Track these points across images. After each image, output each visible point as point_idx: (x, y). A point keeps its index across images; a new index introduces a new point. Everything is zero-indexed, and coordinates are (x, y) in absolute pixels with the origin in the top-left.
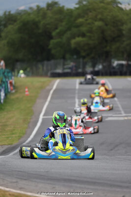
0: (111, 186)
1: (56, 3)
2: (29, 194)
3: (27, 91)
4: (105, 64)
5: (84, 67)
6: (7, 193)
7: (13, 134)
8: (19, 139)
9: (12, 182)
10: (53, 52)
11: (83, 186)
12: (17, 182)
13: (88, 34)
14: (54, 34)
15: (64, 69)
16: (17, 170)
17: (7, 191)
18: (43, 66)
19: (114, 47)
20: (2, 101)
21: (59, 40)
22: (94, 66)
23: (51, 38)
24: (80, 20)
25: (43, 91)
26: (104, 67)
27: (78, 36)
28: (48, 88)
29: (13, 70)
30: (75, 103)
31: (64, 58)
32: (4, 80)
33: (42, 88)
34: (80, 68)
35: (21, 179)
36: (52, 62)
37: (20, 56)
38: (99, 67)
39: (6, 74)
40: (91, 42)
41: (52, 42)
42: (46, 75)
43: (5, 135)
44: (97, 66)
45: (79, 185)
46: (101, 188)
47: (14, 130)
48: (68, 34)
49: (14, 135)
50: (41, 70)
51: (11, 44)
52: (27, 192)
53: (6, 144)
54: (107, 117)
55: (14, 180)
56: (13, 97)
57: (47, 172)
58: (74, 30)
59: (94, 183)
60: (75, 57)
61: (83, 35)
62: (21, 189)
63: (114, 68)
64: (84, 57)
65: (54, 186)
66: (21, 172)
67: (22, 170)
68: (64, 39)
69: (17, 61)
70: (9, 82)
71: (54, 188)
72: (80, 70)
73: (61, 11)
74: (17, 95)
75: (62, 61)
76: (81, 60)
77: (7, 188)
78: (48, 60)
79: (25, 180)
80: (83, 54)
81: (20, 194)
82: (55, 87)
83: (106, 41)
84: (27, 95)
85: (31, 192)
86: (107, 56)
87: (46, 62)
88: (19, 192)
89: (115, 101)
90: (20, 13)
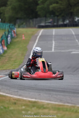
0: (74, 93)
2: (25, 98)
3: (24, 37)
4: (70, 20)
5: (58, 22)
6: (12, 98)
7: (15, 62)
8: (19, 66)
9: (14, 92)
10: (39, 13)
11: (57, 93)
12: (17, 92)
13: (60, 2)
14: (39, 2)
15: (46, 23)
16: (18, 84)
17: (11, 97)
18: (33, 21)
19: (75, 10)
20: (9, 43)
21: (42, 6)
23: (37, 4)
26: (70, 21)
27: (54, 3)
28: (36, 34)
29: (15, 24)
30: (52, 43)
31: (45, 16)
32: (10, 30)
34: (55, 22)
35: (20, 89)
36: (39, 19)
37: (19, 16)
38: (67, 22)
39: (11, 26)
40: (62, 7)
41: (39, 7)
42: (35, 27)
43: (10, 63)
44: (65, 21)
45: (54, 93)
46: (68, 94)
47: (16, 60)
48: (47, 3)
49: (16, 64)
50: (32, 24)
51: (14, 9)
52: (24, 97)
53: (12, 68)
54: (72, 52)
55: (16, 91)
56: (15, 40)
57: (36, 85)
59: (64, 92)
60: (52, 16)
61: (57, 3)
62: (20, 95)
63: (76, 22)
64: (58, 16)
65: (40, 94)
66: (20, 85)
67: (20, 84)
68: (45, 5)
69: (17, 18)
70: (13, 31)
71: (40, 95)
72: (55, 24)
74: (17, 39)
75: (44, 18)
76: (56, 17)
77: (12, 95)
78: (36, 17)
79: (23, 90)
80: (57, 14)
81: (19, 99)
82: (40, 34)
83: (71, 6)
84: (24, 39)
85: (26, 97)
86: (71, 15)
87: (35, 19)
88: (18, 97)
89: (77, 42)
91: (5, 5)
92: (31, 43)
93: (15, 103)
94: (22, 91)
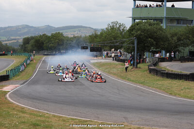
1: (45, 34)
3: (35, 61)
9: (18, 100)
10: (44, 48)
15: (47, 53)
19: (61, 47)
22: (56, 52)
23: (43, 44)
24: (52, 39)
27: (51, 44)
28: (41, 60)
33: (39, 59)
36: (44, 51)
37: (35, 49)
40: (55, 46)
41: (44, 45)
43: (26, 76)
46: (41, 102)
47: (29, 74)
48: (48, 44)
51: (32, 46)
52: (20, 104)
53: (25, 79)
58: (50, 42)
61: (53, 44)
64: (53, 50)
65: (29, 101)
66: (22, 94)
72: (52, 54)
73: (47, 36)
75: (47, 50)
77: (16, 102)
82: (43, 59)
86: (60, 50)
87: (42, 51)
91: (28, 43)
92: (38, 64)
93: (14, 109)
94: (21, 99)
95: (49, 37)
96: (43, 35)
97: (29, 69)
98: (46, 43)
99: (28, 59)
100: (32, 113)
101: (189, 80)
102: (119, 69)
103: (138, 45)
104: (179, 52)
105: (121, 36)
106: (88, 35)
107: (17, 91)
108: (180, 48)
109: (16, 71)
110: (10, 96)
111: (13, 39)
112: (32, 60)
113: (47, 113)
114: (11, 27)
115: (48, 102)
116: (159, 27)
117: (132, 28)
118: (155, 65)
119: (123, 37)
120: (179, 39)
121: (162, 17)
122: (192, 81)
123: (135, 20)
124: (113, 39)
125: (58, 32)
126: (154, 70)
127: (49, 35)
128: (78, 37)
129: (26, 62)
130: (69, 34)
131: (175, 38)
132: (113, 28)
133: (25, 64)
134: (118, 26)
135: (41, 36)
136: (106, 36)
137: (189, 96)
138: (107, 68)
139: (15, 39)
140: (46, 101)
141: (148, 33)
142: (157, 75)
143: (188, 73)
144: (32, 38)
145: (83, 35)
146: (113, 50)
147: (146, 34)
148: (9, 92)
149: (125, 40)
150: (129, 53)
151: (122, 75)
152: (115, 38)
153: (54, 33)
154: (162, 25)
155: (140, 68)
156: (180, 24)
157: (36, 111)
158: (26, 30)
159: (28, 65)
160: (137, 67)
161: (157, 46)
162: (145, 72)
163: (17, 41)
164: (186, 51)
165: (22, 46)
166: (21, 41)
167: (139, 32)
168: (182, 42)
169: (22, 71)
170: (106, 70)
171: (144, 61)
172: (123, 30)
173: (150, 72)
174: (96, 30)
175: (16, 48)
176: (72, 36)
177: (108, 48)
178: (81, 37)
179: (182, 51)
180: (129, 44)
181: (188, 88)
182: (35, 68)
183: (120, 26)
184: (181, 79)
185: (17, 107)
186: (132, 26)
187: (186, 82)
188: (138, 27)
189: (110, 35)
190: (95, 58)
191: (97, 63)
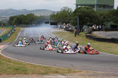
15: (24, 26)
18: (20, 25)
22: (29, 25)
23: (22, 20)
24: (27, 17)
25: (20, 30)
33: (19, 30)
36: (22, 25)
37: (16, 23)
40: (29, 21)
41: (22, 21)
43: (11, 40)
45: (17, 55)
47: (13, 39)
48: (25, 20)
51: (15, 21)
54: (30, 36)
58: (26, 19)
68: (24, 21)
72: (27, 26)
73: (24, 16)
74: (15, 31)
75: (24, 24)
76: (27, 24)
81: (7, 58)
82: (22, 30)
83: (31, 21)
86: (32, 24)
90: (17, 16)
91: (12, 20)
95: (25, 16)
96: (22, 15)
97: (13, 35)
98: (24, 20)
99: (13, 29)
100: (15, 62)
101: (110, 42)
102: (68, 36)
103: (79, 21)
104: (105, 25)
105: (69, 16)
106: (49, 15)
107: (6, 49)
108: (105, 23)
109: (5, 37)
110: (1, 52)
111: (3, 18)
112: (15, 30)
113: (24, 62)
114: (2, 10)
115: (25, 55)
116: (92, 10)
117: (76, 11)
118: (90, 33)
119: (71, 16)
120: (104, 18)
121: (94, 4)
122: (112, 43)
123: (77, 6)
124: (64, 17)
125: (31, 13)
126: (89, 36)
127: (25, 15)
128: (43, 16)
129: (12, 32)
130: (38, 15)
131: (102, 17)
132: (64, 11)
133: (10, 32)
134: (67, 10)
135: (20, 15)
136: (60, 16)
137: (110, 52)
138: (60, 35)
139: (5, 18)
140: (24, 55)
141: (86, 14)
142: (91, 39)
143: (110, 38)
144: (15, 17)
145: (46, 15)
146: (64, 24)
147: (84, 15)
148: (1, 49)
149: (71, 18)
150: (74, 26)
151: (70, 39)
152: (65, 17)
153: (28, 13)
154: (94, 9)
155: (80, 35)
156: (105, 8)
157: (18, 61)
158: (11, 12)
159: (12, 33)
160: (79, 35)
161: (91, 22)
162: (84, 37)
163: (6, 19)
164: (109, 25)
165: (9, 21)
166: (8, 19)
167: (80, 13)
168: (106, 19)
169: (9, 37)
170: (60, 36)
171: (83, 31)
172: (70, 12)
173: (87, 38)
174: (54, 12)
175: (5, 23)
176: (39, 16)
177: (61, 23)
178: (45, 16)
179: (106, 25)
180: (74, 20)
181: (109, 47)
182: (17, 35)
183: (68, 9)
184: (105, 42)
185: (5, 58)
186: (76, 10)
187: (108, 43)
188: (79, 10)
189: (63, 15)
190: (53, 29)
191: (54, 32)
